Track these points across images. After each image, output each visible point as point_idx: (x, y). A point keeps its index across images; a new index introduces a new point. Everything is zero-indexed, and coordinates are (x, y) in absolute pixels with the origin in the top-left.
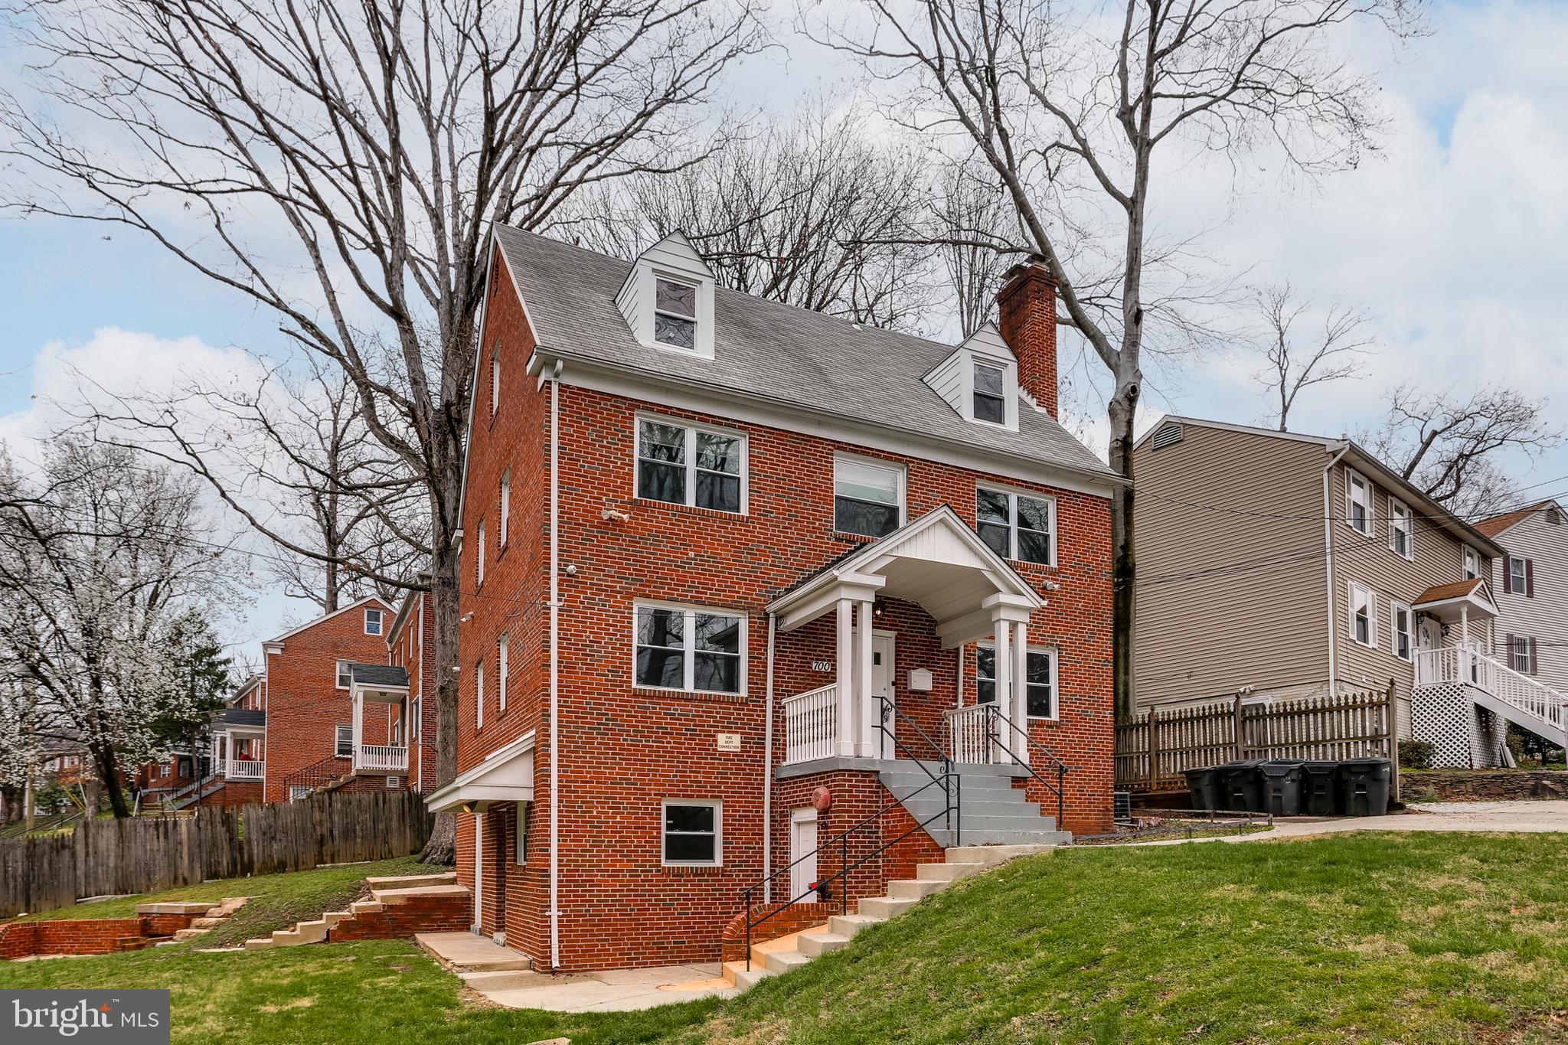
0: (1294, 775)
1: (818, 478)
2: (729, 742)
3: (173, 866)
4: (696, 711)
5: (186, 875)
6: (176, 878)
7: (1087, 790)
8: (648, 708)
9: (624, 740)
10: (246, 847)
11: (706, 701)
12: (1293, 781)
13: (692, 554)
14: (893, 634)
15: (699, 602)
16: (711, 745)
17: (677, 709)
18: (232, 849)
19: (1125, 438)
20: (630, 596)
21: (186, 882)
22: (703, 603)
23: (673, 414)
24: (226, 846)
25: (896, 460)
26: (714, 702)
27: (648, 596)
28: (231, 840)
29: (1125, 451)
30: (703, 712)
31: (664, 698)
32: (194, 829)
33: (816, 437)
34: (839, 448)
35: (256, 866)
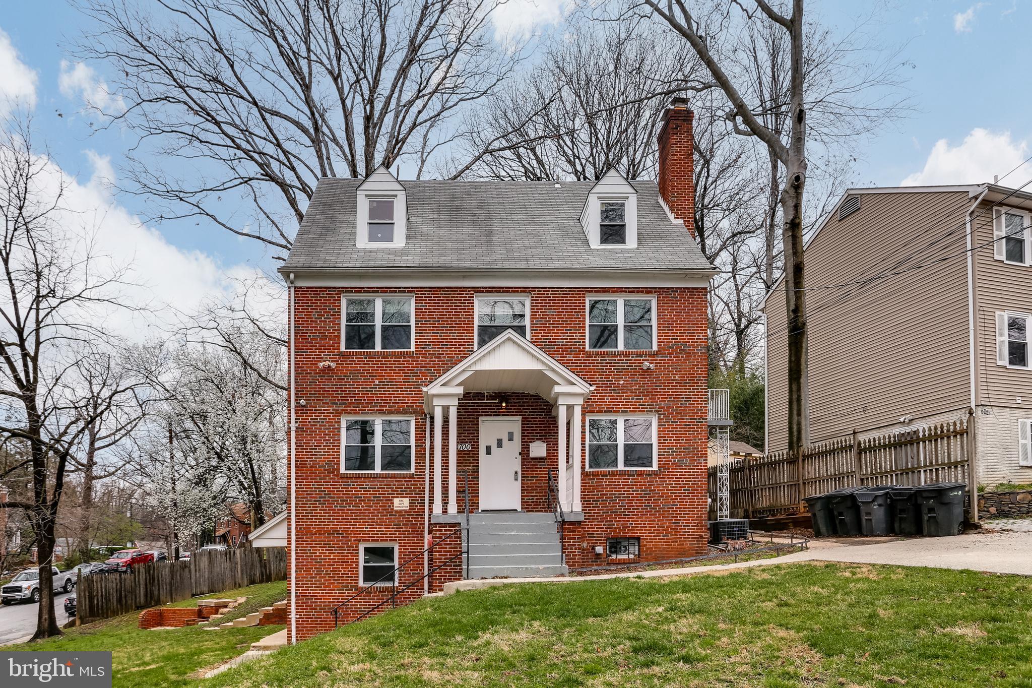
0: (880, 501)
1: (462, 316)
2: (401, 504)
3: (234, 577)
4: (380, 485)
5: (240, 581)
6: (235, 584)
7: (683, 522)
8: (350, 485)
9: (335, 506)
10: (268, 565)
11: (386, 478)
12: (880, 505)
13: (377, 382)
14: (519, 418)
15: (381, 413)
16: (390, 506)
17: (367, 484)
18: (261, 567)
19: (793, 220)
20: (338, 414)
21: (240, 586)
22: (384, 413)
23: (365, 292)
24: (258, 565)
25: (521, 292)
26: (391, 478)
27: (350, 413)
28: (261, 561)
29: (793, 231)
30: (385, 485)
31: (359, 478)
32: (243, 555)
33: (461, 288)
34: (478, 292)
35: (273, 576)
